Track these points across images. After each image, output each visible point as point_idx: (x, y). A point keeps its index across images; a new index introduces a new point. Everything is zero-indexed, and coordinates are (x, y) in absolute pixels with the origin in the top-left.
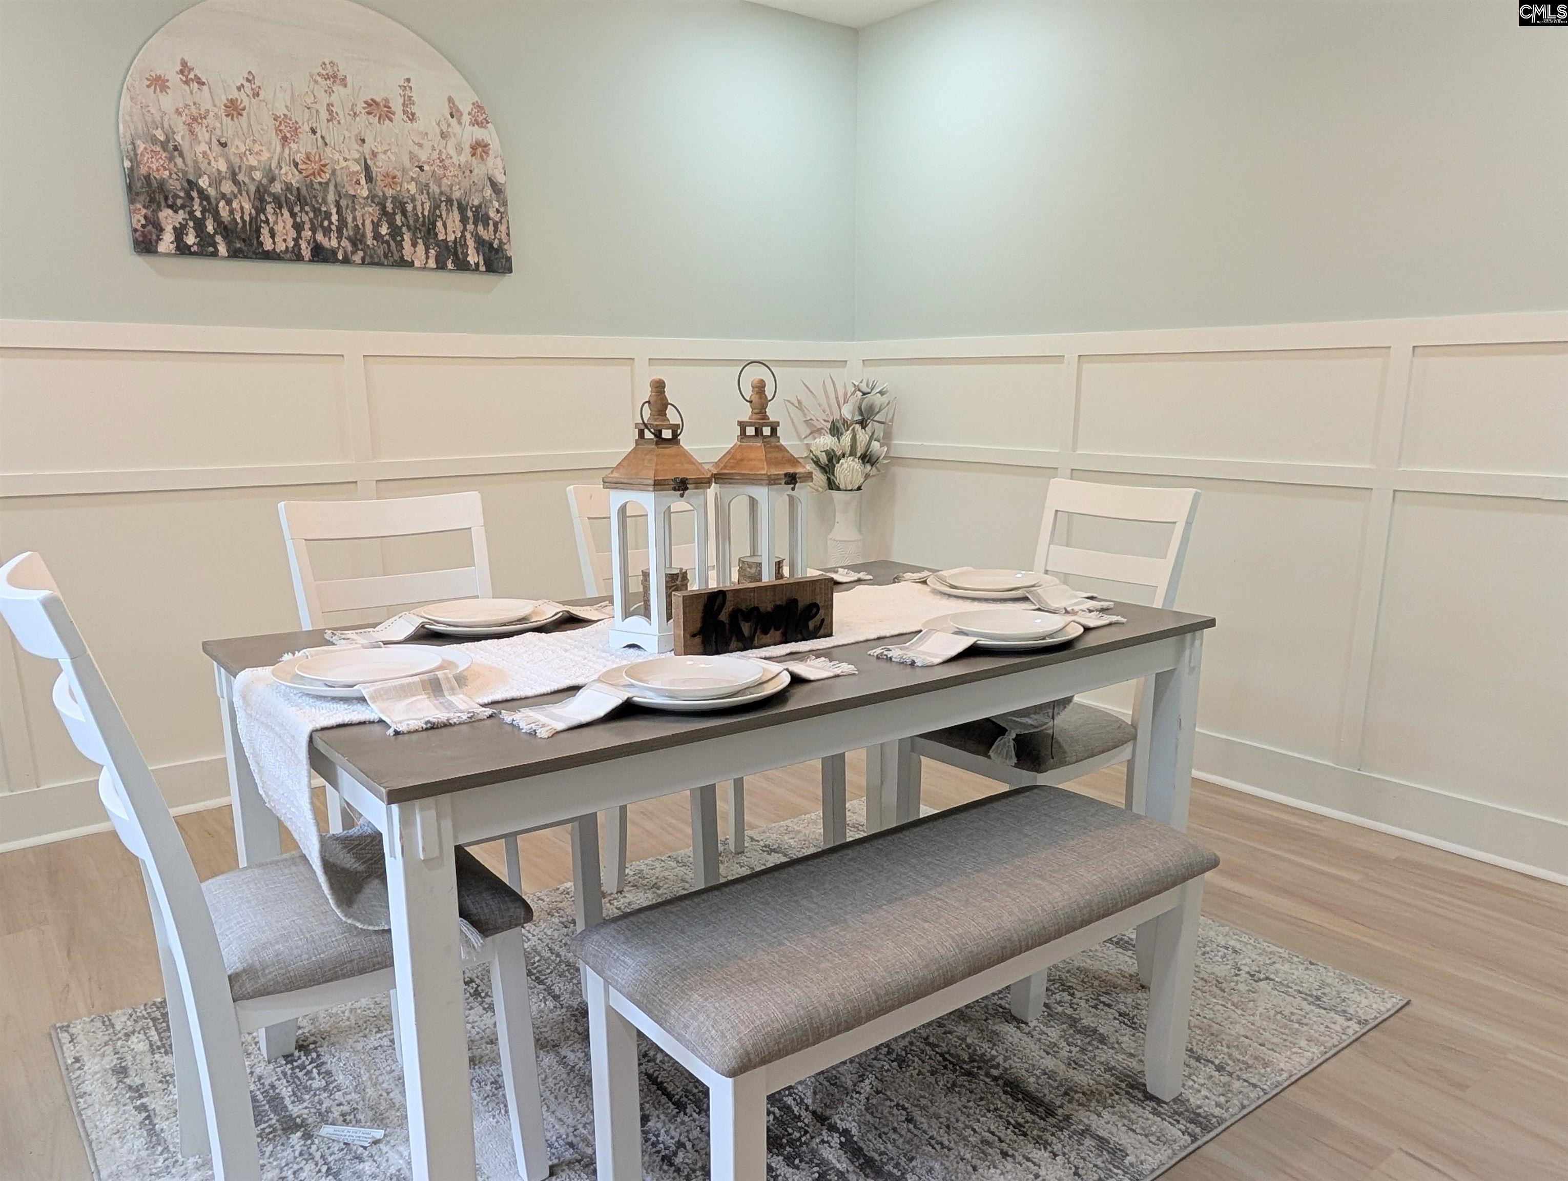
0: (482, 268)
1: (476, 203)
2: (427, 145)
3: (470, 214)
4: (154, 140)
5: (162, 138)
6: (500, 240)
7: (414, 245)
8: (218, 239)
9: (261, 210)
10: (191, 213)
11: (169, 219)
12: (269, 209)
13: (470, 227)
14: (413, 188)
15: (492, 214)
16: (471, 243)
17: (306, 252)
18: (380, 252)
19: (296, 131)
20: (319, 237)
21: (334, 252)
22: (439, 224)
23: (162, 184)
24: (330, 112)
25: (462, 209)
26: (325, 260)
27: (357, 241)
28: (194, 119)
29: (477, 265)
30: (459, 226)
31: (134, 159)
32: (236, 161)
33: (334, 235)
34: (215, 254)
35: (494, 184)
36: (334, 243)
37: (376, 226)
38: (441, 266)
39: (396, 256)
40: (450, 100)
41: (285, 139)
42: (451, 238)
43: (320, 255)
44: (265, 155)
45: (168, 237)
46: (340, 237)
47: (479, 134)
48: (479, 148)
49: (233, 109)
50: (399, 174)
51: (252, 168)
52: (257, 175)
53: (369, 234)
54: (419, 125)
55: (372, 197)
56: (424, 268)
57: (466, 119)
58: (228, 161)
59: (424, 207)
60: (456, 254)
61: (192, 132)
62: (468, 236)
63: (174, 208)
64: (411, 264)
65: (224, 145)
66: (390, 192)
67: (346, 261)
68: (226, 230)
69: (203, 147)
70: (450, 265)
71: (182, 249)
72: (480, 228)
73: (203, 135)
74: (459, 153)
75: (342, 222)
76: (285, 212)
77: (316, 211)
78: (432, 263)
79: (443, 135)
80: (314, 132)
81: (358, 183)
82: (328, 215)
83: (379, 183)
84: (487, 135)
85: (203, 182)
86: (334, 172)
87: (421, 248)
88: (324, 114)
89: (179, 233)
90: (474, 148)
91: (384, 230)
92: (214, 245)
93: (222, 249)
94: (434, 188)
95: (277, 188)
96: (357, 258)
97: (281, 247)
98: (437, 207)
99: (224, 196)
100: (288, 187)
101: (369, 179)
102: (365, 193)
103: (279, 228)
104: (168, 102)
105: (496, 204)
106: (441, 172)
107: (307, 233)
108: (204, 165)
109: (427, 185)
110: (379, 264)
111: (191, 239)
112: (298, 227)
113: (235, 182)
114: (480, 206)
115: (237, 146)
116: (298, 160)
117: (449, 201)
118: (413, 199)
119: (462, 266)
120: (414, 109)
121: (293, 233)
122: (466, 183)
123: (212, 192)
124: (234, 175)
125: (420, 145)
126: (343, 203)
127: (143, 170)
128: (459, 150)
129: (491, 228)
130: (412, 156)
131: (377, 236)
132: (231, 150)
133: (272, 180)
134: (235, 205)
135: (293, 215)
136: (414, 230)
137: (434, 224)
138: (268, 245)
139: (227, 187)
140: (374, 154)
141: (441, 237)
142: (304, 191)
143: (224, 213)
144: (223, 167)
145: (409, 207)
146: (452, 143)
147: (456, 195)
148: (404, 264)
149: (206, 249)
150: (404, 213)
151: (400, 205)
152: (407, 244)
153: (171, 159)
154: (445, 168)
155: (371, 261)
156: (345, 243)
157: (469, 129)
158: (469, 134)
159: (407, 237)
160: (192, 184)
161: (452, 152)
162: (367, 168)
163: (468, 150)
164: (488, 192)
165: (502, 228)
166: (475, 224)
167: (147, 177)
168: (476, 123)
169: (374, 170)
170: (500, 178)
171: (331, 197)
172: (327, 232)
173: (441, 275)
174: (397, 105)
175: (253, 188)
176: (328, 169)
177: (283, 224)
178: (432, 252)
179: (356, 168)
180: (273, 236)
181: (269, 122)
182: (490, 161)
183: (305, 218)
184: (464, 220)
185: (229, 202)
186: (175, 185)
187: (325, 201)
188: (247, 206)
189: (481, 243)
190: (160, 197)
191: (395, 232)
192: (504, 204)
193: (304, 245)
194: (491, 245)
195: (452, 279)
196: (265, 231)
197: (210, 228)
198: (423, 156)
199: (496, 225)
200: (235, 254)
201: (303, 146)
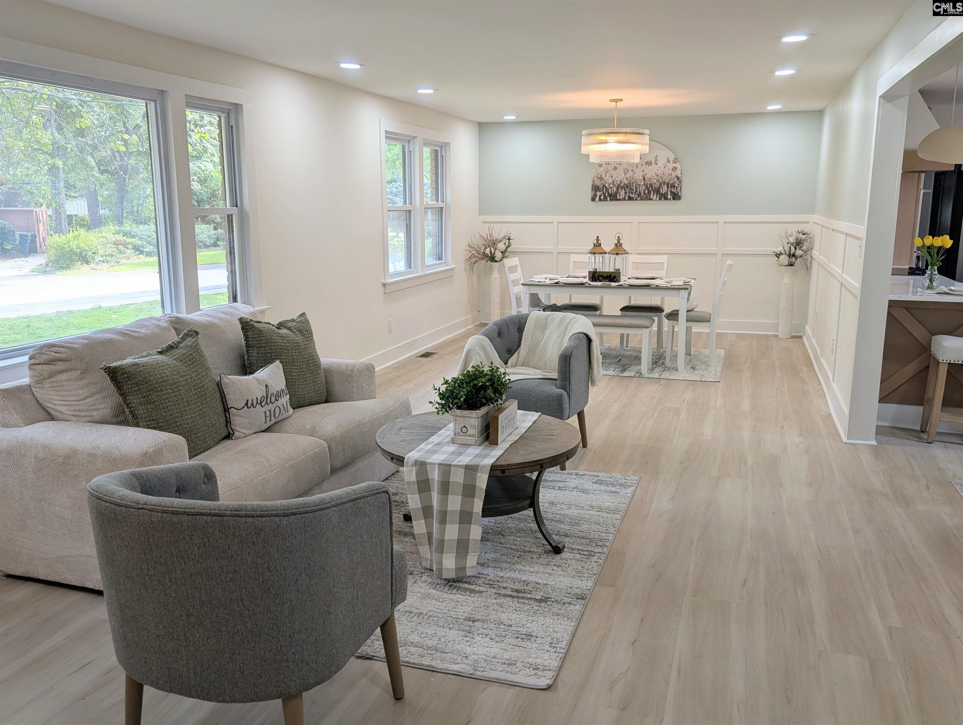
0: (672, 199)
1: (672, 183)
2: (660, 170)
3: (670, 186)
4: (598, 177)
5: (600, 177)
6: (678, 192)
7: (654, 195)
8: (608, 197)
9: (618, 190)
10: (603, 192)
11: (598, 193)
12: (620, 189)
13: (669, 189)
14: (655, 181)
15: (676, 185)
16: (669, 193)
17: (627, 198)
18: (645, 197)
19: (628, 171)
20: (630, 195)
21: (633, 198)
22: (661, 189)
23: (598, 186)
24: (637, 166)
25: (668, 185)
26: (631, 200)
27: (639, 195)
28: (607, 172)
29: (670, 198)
30: (666, 189)
31: (594, 182)
32: (614, 180)
33: (634, 194)
34: (607, 200)
35: (677, 177)
36: (634, 196)
37: (644, 191)
38: (660, 199)
39: (649, 198)
40: (668, 158)
41: (625, 173)
42: (664, 192)
43: (630, 199)
44: (621, 177)
45: (598, 197)
46: (635, 194)
47: (675, 165)
48: (675, 169)
49: (615, 168)
50: (652, 178)
51: (617, 181)
52: (618, 182)
53: (642, 193)
54: (659, 165)
55: (644, 184)
56: (656, 200)
57: (671, 162)
58: (612, 180)
59: (657, 185)
60: (665, 196)
61: (606, 175)
62: (669, 191)
63: (600, 191)
64: (652, 199)
65: (612, 177)
66: (649, 183)
67: (636, 200)
68: (610, 195)
69: (608, 177)
70: (663, 199)
71: (600, 200)
72: (672, 189)
73: (608, 175)
74: (668, 171)
75: (636, 191)
76: (623, 190)
77: (630, 189)
78: (658, 199)
79: (665, 167)
80: (632, 171)
81: (641, 181)
82: (633, 189)
83: (647, 181)
84: (677, 165)
85: (607, 185)
86: (636, 179)
87: (655, 195)
88: (635, 166)
89: (600, 196)
90: (673, 169)
91: (646, 192)
92: (607, 198)
93: (608, 199)
94: (661, 180)
95: (622, 184)
96: (639, 199)
97: (621, 198)
98: (661, 185)
99: (610, 187)
100: (625, 184)
101: (644, 180)
102: (643, 183)
103: (621, 194)
104: (602, 169)
105: (678, 182)
106: (663, 176)
107: (628, 194)
108: (607, 182)
109: (659, 180)
110: (644, 200)
111: (602, 198)
112: (626, 193)
113: (613, 184)
114: (673, 184)
115: (615, 176)
116: (628, 177)
117: (664, 183)
118: (655, 183)
119: (666, 199)
120: (657, 162)
121: (624, 194)
122: (670, 178)
123: (608, 187)
124: (613, 182)
125: (658, 170)
126: (637, 186)
127: (595, 184)
128: (669, 170)
129: (675, 189)
130: (656, 173)
131: (644, 193)
132: (614, 177)
133: (621, 183)
134: (613, 189)
135: (625, 190)
136: (654, 191)
137: (660, 189)
138: (618, 198)
139: (611, 186)
140: (646, 174)
141: (661, 192)
142: (628, 185)
143: (610, 191)
144: (611, 181)
145: (653, 186)
146: (667, 168)
147: (667, 181)
148: (650, 199)
149: (605, 199)
150: (652, 187)
151: (651, 185)
152: (652, 195)
153: (601, 181)
154: (664, 175)
155: (642, 199)
156: (636, 196)
157: (672, 164)
158: (672, 165)
159: (652, 193)
160: (604, 186)
161: (666, 170)
162: (644, 177)
163: (671, 169)
164: (676, 179)
165: (679, 188)
166: (671, 188)
167: (595, 185)
168: (674, 163)
169: (646, 178)
170: (680, 176)
171: (634, 185)
172: (632, 193)
173: (660, 201)
174: (653, 162)
175: (617, 185)
176: (634, 179)
177: (622, 193)
178: (658, 196)
179: (641, 178)
180: (620, 195)
181: (622, 170)
182: (677, 172)
183: (628, 191)
184: (668, 187)
185: (611, 189)
186: (601, 187)
187: (633, 186)
188: (615, 189)
189: (671, 192)
190: (597, 189)
191: (649, 192)
192: (681, 182)
193: (626, 197)
194: (675, 193)
195: (663, 202)
196: (618, 194)
197: (606, 195)
198: (658, 173)
199: (677, 188)
200: (611, 200)
201: (630, 174)
